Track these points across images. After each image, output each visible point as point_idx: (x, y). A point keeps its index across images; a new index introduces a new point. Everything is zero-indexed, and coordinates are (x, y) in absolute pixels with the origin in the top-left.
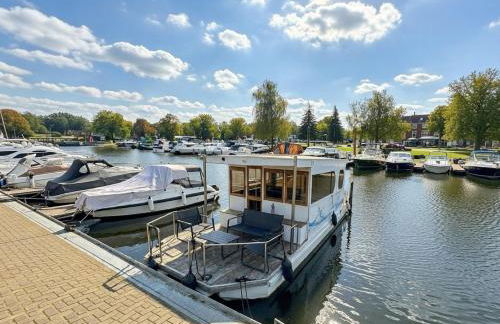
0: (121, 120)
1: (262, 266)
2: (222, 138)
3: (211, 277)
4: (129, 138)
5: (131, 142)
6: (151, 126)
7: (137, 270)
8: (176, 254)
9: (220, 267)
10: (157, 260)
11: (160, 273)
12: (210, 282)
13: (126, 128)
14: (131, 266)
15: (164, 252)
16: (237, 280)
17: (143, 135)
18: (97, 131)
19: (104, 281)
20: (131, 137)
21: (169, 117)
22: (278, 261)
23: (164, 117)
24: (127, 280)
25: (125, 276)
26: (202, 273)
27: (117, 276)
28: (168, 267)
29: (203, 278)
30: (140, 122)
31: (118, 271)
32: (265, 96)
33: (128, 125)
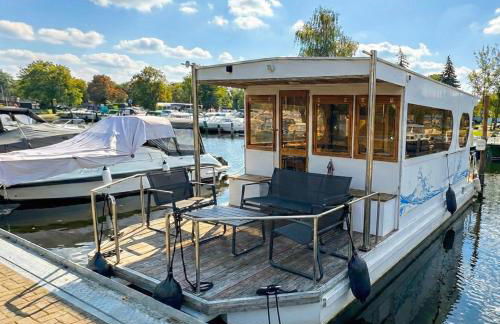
0: (67, 77)
1: (310, 270)
2: (235, 107)
3: (211, 286)
4: (79, 107)
5: (83, 111)
6: (117, 87)
7: (71, 278)
8: (147, 250)
9: (230, 269)
10: (111, 261)
11: (114, 280)
12: (208, 294)
13: (76, 91)
14: (62, 272)
15: (124, 247)
16: (261, 292)
17: (103, 101)
18: (26, 95)
19: (8, 298)
20: (85, 104)
21: (148, 72)
22: (341, 261)
23: (139, 72)
24: (52, 295)
25: (50, 289)
26: (193, 280)
27: (34, 287)
28: (130, 271)
29: (194, 289)
30: (99, 81)
31: (36, 280)
32: (317, 36)
33: (79, 86)
